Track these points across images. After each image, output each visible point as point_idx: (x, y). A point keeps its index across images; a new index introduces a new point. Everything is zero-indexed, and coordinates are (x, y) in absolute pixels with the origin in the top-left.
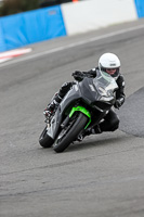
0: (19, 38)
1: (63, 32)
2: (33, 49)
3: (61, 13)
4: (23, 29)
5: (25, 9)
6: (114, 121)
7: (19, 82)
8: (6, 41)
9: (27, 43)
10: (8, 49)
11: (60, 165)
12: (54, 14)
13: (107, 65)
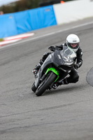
0: (26, 26)
1: (55, 22)
2: (35, 33)
3: (53, 10)
4: (28, 21)
5: (30, 7)
6: (75, 77)
7: (26, 55)
8: (18, 28)
9: (32, 30)
10: (19, 34)
11: (52, 108)
12: (49, 11)
13: (71, 41)
